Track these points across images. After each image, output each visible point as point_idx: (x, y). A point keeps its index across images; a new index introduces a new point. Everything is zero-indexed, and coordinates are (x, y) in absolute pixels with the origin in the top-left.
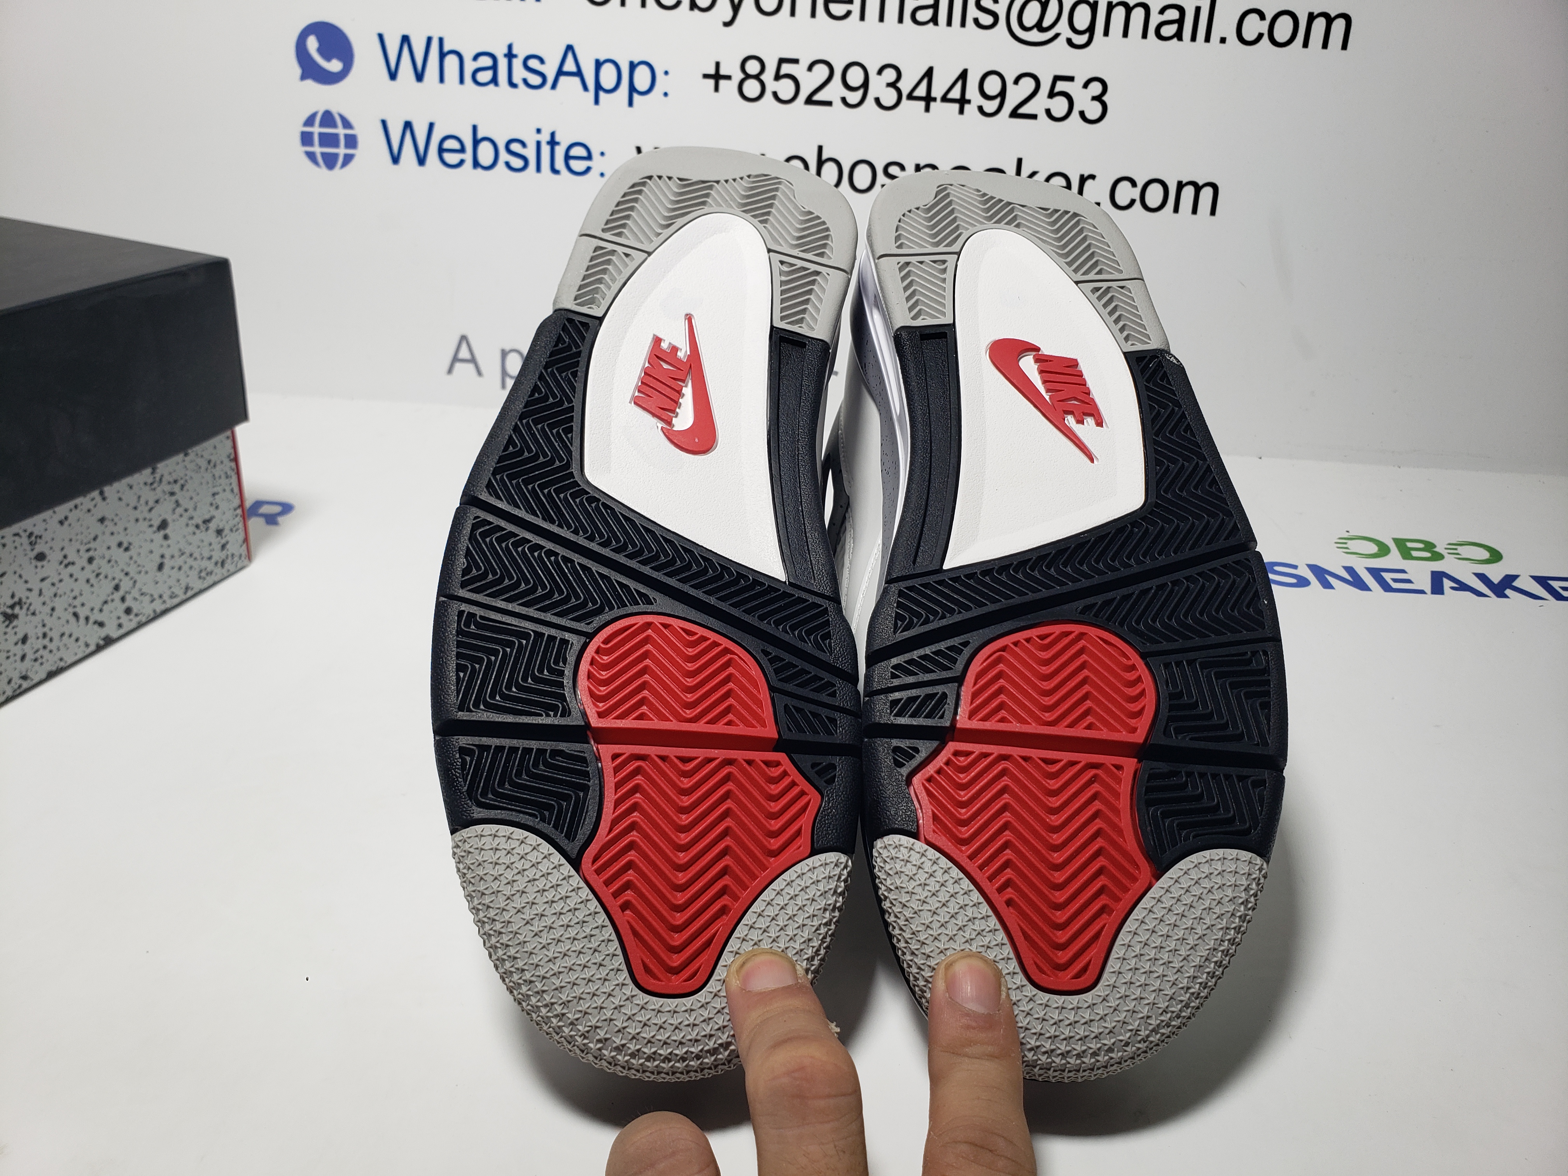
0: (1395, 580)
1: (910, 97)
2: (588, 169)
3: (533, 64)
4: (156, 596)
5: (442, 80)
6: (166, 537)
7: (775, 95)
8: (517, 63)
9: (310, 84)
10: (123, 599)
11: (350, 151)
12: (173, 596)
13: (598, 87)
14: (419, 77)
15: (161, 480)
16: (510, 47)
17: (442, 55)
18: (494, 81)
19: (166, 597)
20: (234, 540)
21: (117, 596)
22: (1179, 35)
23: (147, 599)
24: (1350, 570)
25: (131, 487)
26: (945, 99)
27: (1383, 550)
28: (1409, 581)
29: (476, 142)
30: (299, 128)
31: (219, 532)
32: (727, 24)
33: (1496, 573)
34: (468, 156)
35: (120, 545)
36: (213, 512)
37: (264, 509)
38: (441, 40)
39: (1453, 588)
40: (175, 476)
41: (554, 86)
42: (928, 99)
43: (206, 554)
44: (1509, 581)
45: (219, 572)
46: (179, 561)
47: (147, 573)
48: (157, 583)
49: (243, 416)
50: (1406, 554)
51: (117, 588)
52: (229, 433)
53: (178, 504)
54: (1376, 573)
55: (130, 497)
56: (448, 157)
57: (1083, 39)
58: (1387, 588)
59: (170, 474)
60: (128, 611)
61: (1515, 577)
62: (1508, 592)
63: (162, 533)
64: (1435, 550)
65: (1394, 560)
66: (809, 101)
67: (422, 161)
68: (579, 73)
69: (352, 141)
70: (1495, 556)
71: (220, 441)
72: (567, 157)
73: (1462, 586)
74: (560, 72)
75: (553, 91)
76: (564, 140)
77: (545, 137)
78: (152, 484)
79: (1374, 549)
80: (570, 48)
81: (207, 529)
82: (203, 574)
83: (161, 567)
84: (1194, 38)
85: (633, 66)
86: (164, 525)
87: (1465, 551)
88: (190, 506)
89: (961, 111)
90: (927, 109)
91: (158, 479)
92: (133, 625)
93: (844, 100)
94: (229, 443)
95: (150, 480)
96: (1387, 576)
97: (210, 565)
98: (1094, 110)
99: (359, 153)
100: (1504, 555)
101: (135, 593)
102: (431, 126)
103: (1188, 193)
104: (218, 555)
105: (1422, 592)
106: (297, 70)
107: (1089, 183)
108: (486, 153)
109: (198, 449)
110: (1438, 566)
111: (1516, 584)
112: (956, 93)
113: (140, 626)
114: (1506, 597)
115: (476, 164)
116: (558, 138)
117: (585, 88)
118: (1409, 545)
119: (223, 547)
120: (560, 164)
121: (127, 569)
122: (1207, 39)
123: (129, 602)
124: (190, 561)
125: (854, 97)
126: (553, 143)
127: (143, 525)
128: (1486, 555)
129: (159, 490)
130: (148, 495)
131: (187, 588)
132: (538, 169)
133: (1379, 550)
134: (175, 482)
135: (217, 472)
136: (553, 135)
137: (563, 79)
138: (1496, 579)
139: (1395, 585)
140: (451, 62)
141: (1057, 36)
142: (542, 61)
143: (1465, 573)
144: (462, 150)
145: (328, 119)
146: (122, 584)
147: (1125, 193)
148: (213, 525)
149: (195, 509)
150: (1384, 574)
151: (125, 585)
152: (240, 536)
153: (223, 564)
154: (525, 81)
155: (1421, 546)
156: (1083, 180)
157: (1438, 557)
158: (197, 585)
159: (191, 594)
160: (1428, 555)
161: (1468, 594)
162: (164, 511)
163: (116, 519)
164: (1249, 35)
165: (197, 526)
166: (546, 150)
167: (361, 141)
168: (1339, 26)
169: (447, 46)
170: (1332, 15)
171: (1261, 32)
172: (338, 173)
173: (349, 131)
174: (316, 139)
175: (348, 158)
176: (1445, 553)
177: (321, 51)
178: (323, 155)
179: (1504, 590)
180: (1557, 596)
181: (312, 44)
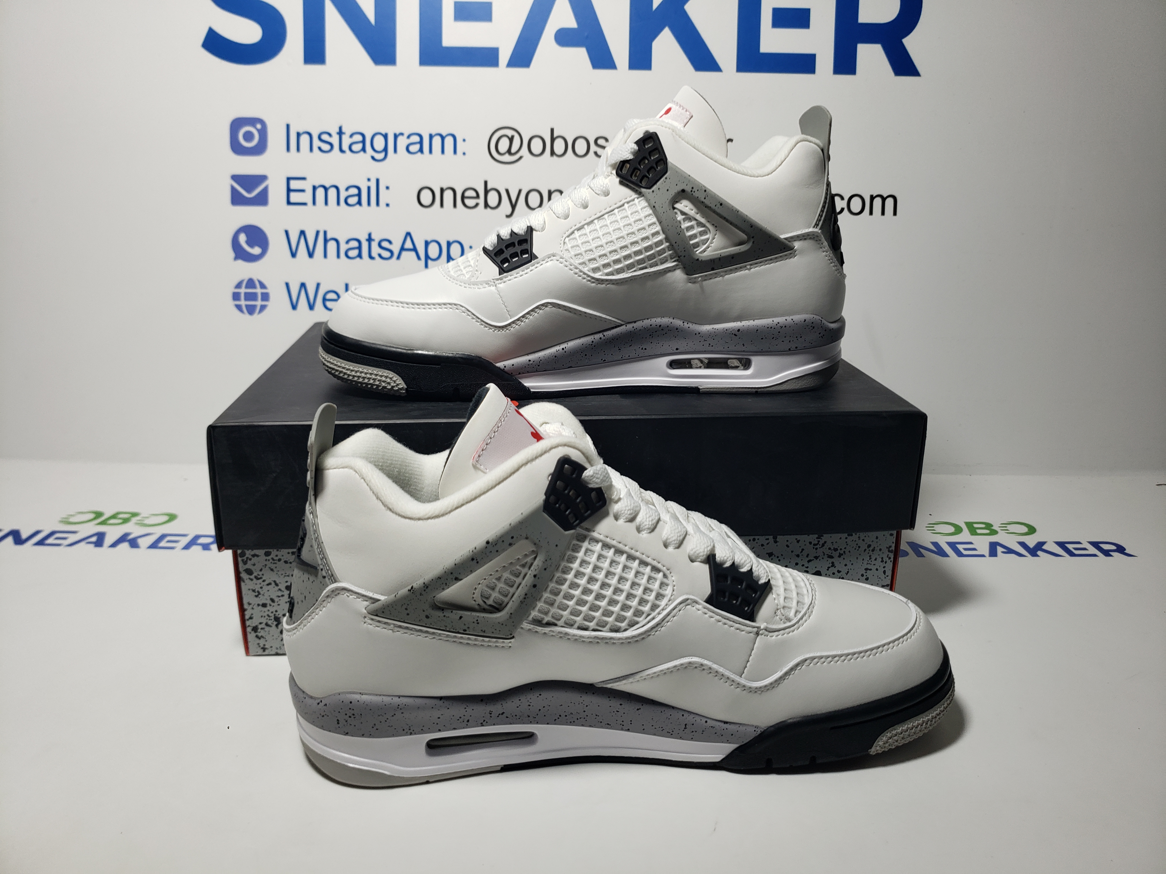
3: (385, 244)
5: (325, 256)
8: (375, 245)
9: (240, 262)
11: (264, 303)
13: (427, 257)
14: (311, 255)
16: (370, 235)
17: (326, 241)
18: (360, 256)
24: (935, 544)
27: (958, 530)
28: (974, 549)
30: (231, 289)
32: (508, 216)
33: (1031, 541)
37: (202, 541)
38: (325, 233)
39: (1003, 552)
41: (398, 257)
44: (1040, 546)
50: (973, 531)
54: (953, 545)
56: (329, 304)
58: (960, 554)
62: (1039, 553)
64: (992, 528)
67: (311, 307)
68: (415, 249)
69: (266, 297)
70: (1032, 530)
73: (1009, 551)
74: (402, 249)
75: (398, 261)
79: (952, 529)
80: (408, 234)
85: (449, 244)
87: (1012, 528)
96: (960, 547)
99: (270, 304)
100: (1037, 529)
102: (318, 285)
105: (983, 556)
106: (232, 254)
110: (994, 539)
111: (1044, 547)
114: (1038, 556)
117: (419, 258)
118: (976, 526)
128: (1025, 529)
133: (955, 530)
137: (404, 253)
138: (1031, 545)
139: (965, 552)
140: (332, 245)
142: (390, 242)
143: (1012, 542)
145: (251, 283)
150: (958, 546)
154: (380, 256)
155: (983, 526)
160: (988, 531)
161: (1013, 555)
167: (272, 297)
168: (890, 202)
169: (329, 236)
170: (885, 196)
171: (843, 207)
172: (256, 316)
173: (264, 291)
174: (242, 296)
175: (263, 308)
176: (998, 529)
177: (248, 243)
178: (247, 306)
179: (1037, 551)
180: (1072, 554)
181: (242, 238)
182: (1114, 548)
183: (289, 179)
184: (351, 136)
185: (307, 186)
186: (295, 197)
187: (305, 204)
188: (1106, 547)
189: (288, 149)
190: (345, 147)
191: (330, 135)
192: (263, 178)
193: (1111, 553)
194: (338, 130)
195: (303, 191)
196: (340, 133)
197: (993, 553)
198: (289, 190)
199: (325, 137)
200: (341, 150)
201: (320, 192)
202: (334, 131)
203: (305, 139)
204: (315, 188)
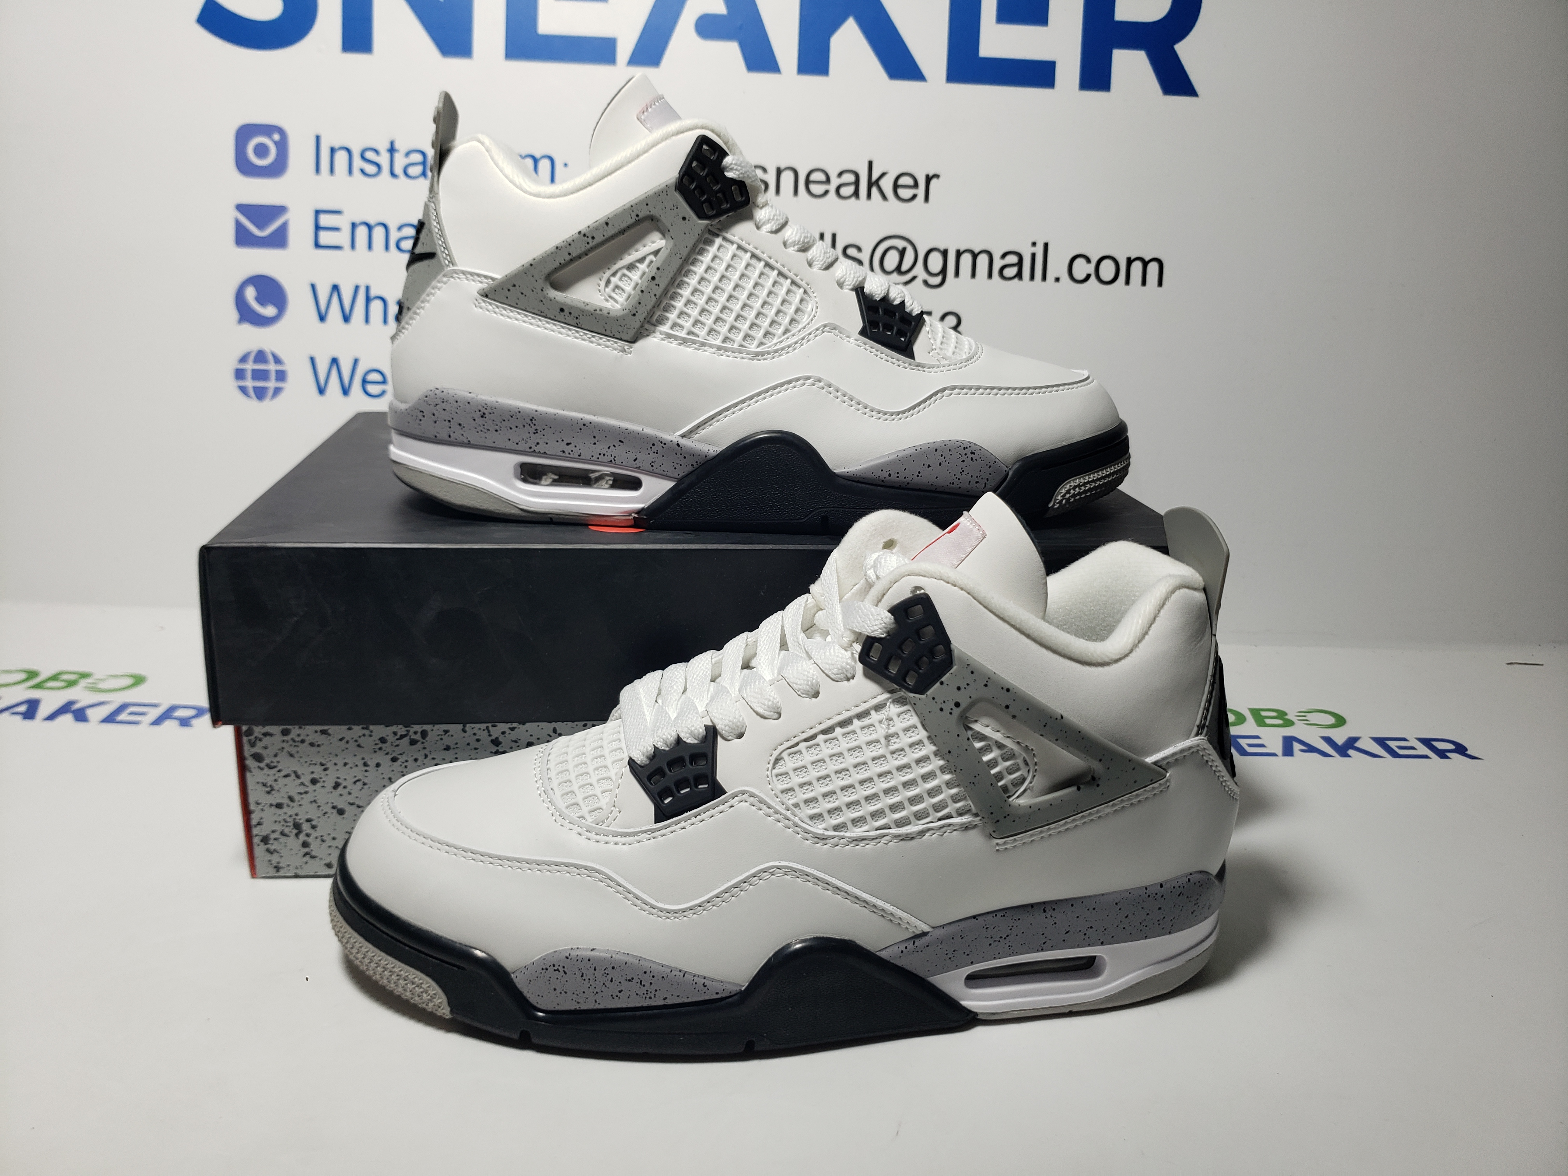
0: (1250, 745)
5: (367, 320)
9: (247, 327)
11: (279, 385)
14: (346, 319)
17: (368, 300)
22: (1019, 275)
27: (1240, 719)
28: (1262, 746)
30: (232, 364)
33: (1340, 736)
37: (179, 713)
38: (368, 289)
39: (1302, 751)
44: (1351, 743)
50: (1260, 721)
54: (1232, 740)
56: (371, 389)
57: (938, 280)
58: (1242, 753)
61: (1356, 739)
62: (1351, 752)
64: (1286, 717)
65: (1249, 728)
67: (346, 392)
69: (281, 376)
70: (1340, 721)
73: (1311, 749)
79: (1232, 718)
84: (1032, 277)
87: (1314, 718)
96: (1242, 743)
99: (288, 386)
100: (1347, 720)
102: (356, 361)
105: (1274, 755)
106: (234, 315)
110: (1289, 732)
111: (1357, 745)
114: (1350, 756)
118: (1264, 714)
122: (1044, 278)
128: (1331, 720)
133: (1236, 720)
138: (1340, 741)
139: (1248, 751)
140: (376, 306)
141: (914, 278)
143: (1314, 737)
144: (384, 381)
145: (261, 356)
150: (1239, 741)
155: (1274, 714)
157: (1289, 723)
160: (1280, 722)
161: (1316, 755)
164: (1079, 274)
167: (291, 376)
168: (1153, 268)
169: (373, 293)
170: (1147, 259)
171: (1089, 272)
172: (268, 403)
173: (279, 368)
174: (249, 374)
175: (277, 391)
176: (1294, 719)
177: (258, 299)
178: (255, 388)
179: (1348, 750)
180: (1395, 755)
181: (250, 293)
182: (1452, 747)
183: (318, 212)
184: (407, 154)
185: (343, 222)
186: (325, 238)
187: (338, 248)
188: (1441, 746)
189: (318, 170)
190: (398, 170)
191: (377, 152)
192: (280, 210)
193: (1448, 754)
194: (388, 146)
195: (336, 229)
196: (392, 150)
197: (1288, 751)
198: (318, 228)
199: (370, 155)
200: (393, 174)
201: (362, 232)
202: (383, 147)
203: (341, 158)
204: (354, 226)
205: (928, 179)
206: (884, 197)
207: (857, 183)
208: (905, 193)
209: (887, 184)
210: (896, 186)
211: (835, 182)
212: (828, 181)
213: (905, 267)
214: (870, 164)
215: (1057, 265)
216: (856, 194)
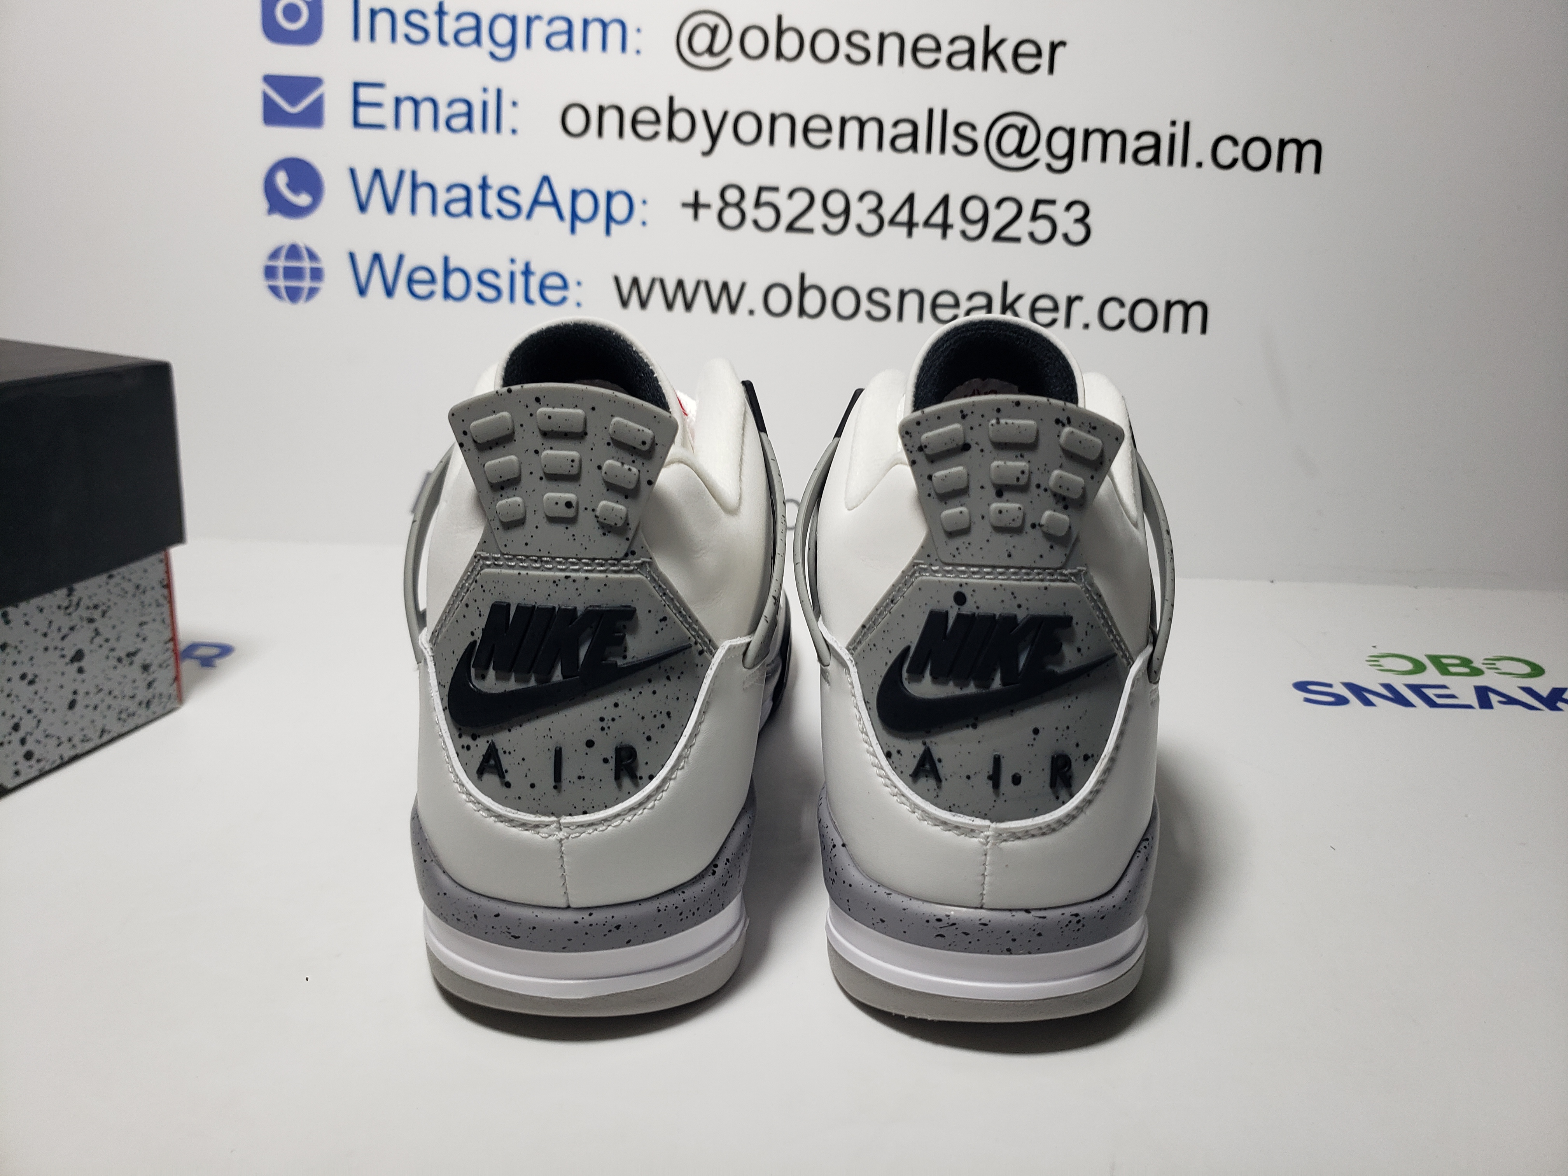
1: (892, 222)
2: (564, 300)
3: (508, 194)
4: (64, 739)
5: (413, 210)
6: (80, 670)
7: (756, 223)
8: (492, 195)
9: (277, 218)
10: (23, 741)
11: (315, 285)
12: (85, 740)
13: (574, 216)
14: (390, 208)
15: (78, 604)
16: (484, 179)
17: (415, 187)
18: (468, 212)
19: (76, 741)
20: (163, 677)
21: (16, 737)
22: (1156, 159)
23: (54, 742)
24: (1388, 687)
25: (41, 610)
26: (927, 223)
27: (1419, 668)
28: (1452, 696)
29: (447, 272)
30: (261, 261)
31: (146, 668)
32: (706, 154)
33: (1543, 686)
34: (439, 288)
35: (23, 677)
36: (139, 644)
38: (414, 174)
39: (1500, 702)
40: (95, 601)
41: (529, 216)
42: (910, 225)
43: (129, 692)
44: (1559, 693)
45: (143, 713)
46: (95, 699)
47: (54, 711)
48: (66, 723)
49: (178, 537)
50: (1444, 670)
51: (16, 727)
52: (161, 556)
53: (97, 633)
54: (1417, 689)
55: (39, 622)
56: (418, 288)
57: (1063, 164)
58: (1432, 704)
59: (90, 597)
60: (28, 756)
62: (1560, 704)
63: (76, 665)
64: (1473, 665)
65: (1431, 676)
66: (790, 228)
67: (389, 292)
68: (555, 203)
69: (317, 274)
70: (1537, 671)
71: (151, 562)
72: (542, 287)
73: (1510, 701)
74: (536, 202)
75: (529, 223)
76: (539, 270)
77: (519, 268)
78: (67, 608)
79: (1409, 666)
80: (546, 179)
81: (131, 664)
82: (123, 716)
83: (72, 705)
84: (1171, 162)
85: (610, 196)
86: (79, 656)
87: (1504, 666)
88: (112, 635)
89: (944, 235)
90: (910, 234)
91: (74, 603)
92: (34, 772)
93: (825, 227)
94: (162, 567)
95: (66, 604)
96: (1430, 693)
97: (132, 706)
98: (1078, 232)
99: (326, 286)
101: (39, 734)
102: (401, 258)
103: (1177, 312)
104: (143, 694)
105: (1470, 707)
106: (264, 205)
107: (1076, 305)
108: (457, 284)
109: (123, 570)
110: (1480, 681)
112: (938, 218)
113: (43, 774)
114: (1559, 709)
115: (447, 294)
116: (533, 267)
117: (561, 216)
118: (1445, 661)
119: (150, 685)
120: (534, 294)
121: (29, 707)
122: (1184, 163)
123: (30, 745)
124: (109, 700)
125: (835, 224)
126: (527, 272)
127: (53, 655)
128: (1527, 669)
129: (75, 615)
130: (62, 620)
131: (103, 731)
132: (512, 298)
133: (1414, 667)
134: (96, 607)
135: (148, 598)
136: (527, 265)
137: (538, 210)
138: (1545, 691)
139: (1440, 701)
140: (424, 194)
141: (1036, 161)
142: (516, 191)
143: (1511, 687)
144: (433, 280)
145: (294, 252)
146: (22, 724)
147: (1113, 314)
148: (138, 660)
149: (118, 639)
150: (1425, 691)
151: (27, 724)
152: (170, 673)
153: (148, 704)
154: (500, 212)
155: (1457, 662)
156: (1070, 301)
158: (116, 728)
159: (107, 739)
160: (1466, 670)
161: (1517, 707)
162: (80, 639)
163: (21, 647)
164: (1225, 159)
165: (120, 660)
166: (520, 280)
167: (327, 274)
168: (1310, 152)
169: (420, 179)
170: (1303, 141)
171: (1236, 156)
172: (302, 306)
173: (315, 265)
174: (281, 272)
175: (313, 292)
176: (1483, 667)
177: (290, 186)
178: (288, 289)
179: (1556, 703)
181: (281, 179)
183: (357, 86)
184: (459, 17)
185: (386, 97)
186: (366, 115)
187: (381, 127)
189: (356, 36)
190: (448, 36)
191: (424, 15)
192: (314, 82)
194: (436, 8)
195: (378, 105)
196: (441, 12)
197: (1484, 703)
198: (357, 104)
199: (415, 18)
200: (442, 41)
201: (407, 108)
202: (431, 8)
203: (383, 20)
204: (398, 101)
205: (1054, 47)
206: (1003, 68)
207: (971, 51)
208: (1027, 63)
209: (1005, 52)
210: (1016, 55)
211: (946, 50)
212: (938, 48)
213: (1025, 148)
214: (987, 29)
215: (1200, 149)
216: (970, 64)
